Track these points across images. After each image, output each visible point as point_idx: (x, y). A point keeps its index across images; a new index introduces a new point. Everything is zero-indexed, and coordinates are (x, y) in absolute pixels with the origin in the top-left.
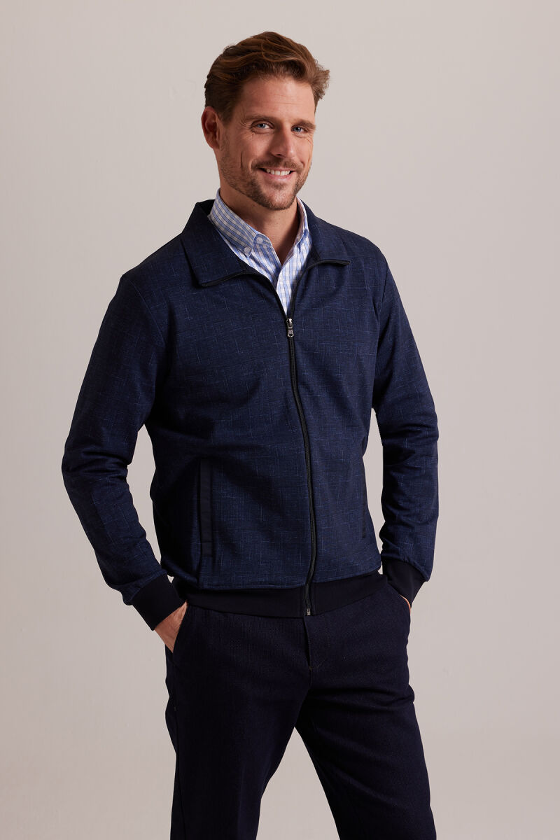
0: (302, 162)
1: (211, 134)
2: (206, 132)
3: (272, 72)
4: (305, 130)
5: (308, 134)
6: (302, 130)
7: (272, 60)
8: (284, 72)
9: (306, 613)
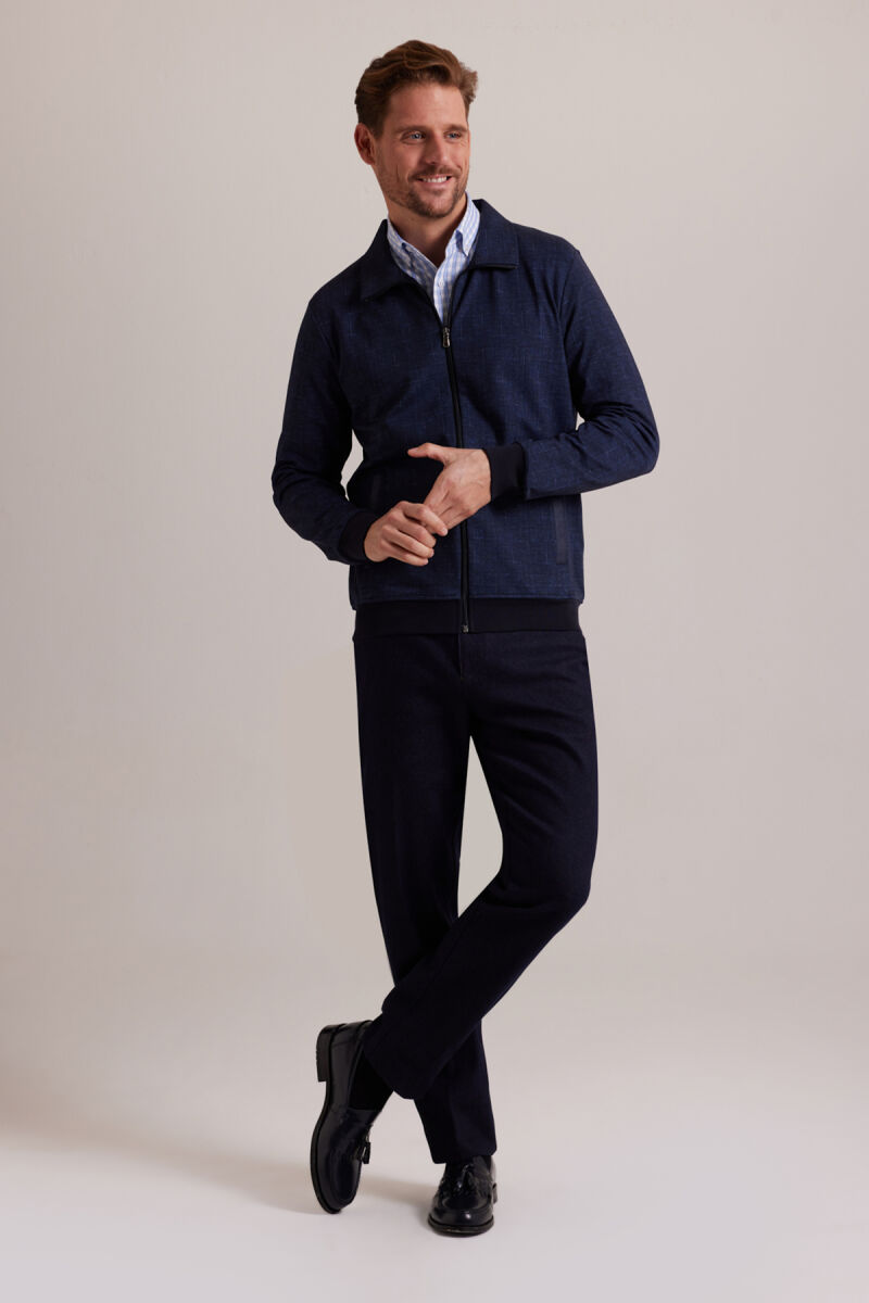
0: (459, 167)
1: (366, 151)
2: (360, 149)
3: (417, 80)
4: (459, 136)
5: (462, 139)
6: (455, 136)
7: (415, 68)
8: (429, 78)
9: (463, 629)
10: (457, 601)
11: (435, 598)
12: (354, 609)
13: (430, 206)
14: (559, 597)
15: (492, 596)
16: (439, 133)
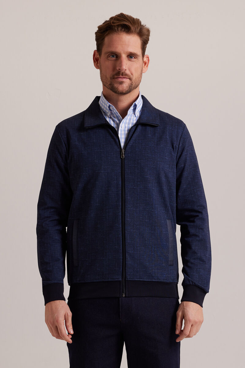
0: (132, 74)
3: (115, 31)
4: (135, 58)
5: (136, 60)
6: (133, 58)
7: (115, 25)
8: (121, 30)
9: (122, 295)
10: (120, 281)
11: (110, 280)
12: (69, 285)
13: (117, 88)
14: (168, 281)
15: (137, 279)
16: (124, 56)
